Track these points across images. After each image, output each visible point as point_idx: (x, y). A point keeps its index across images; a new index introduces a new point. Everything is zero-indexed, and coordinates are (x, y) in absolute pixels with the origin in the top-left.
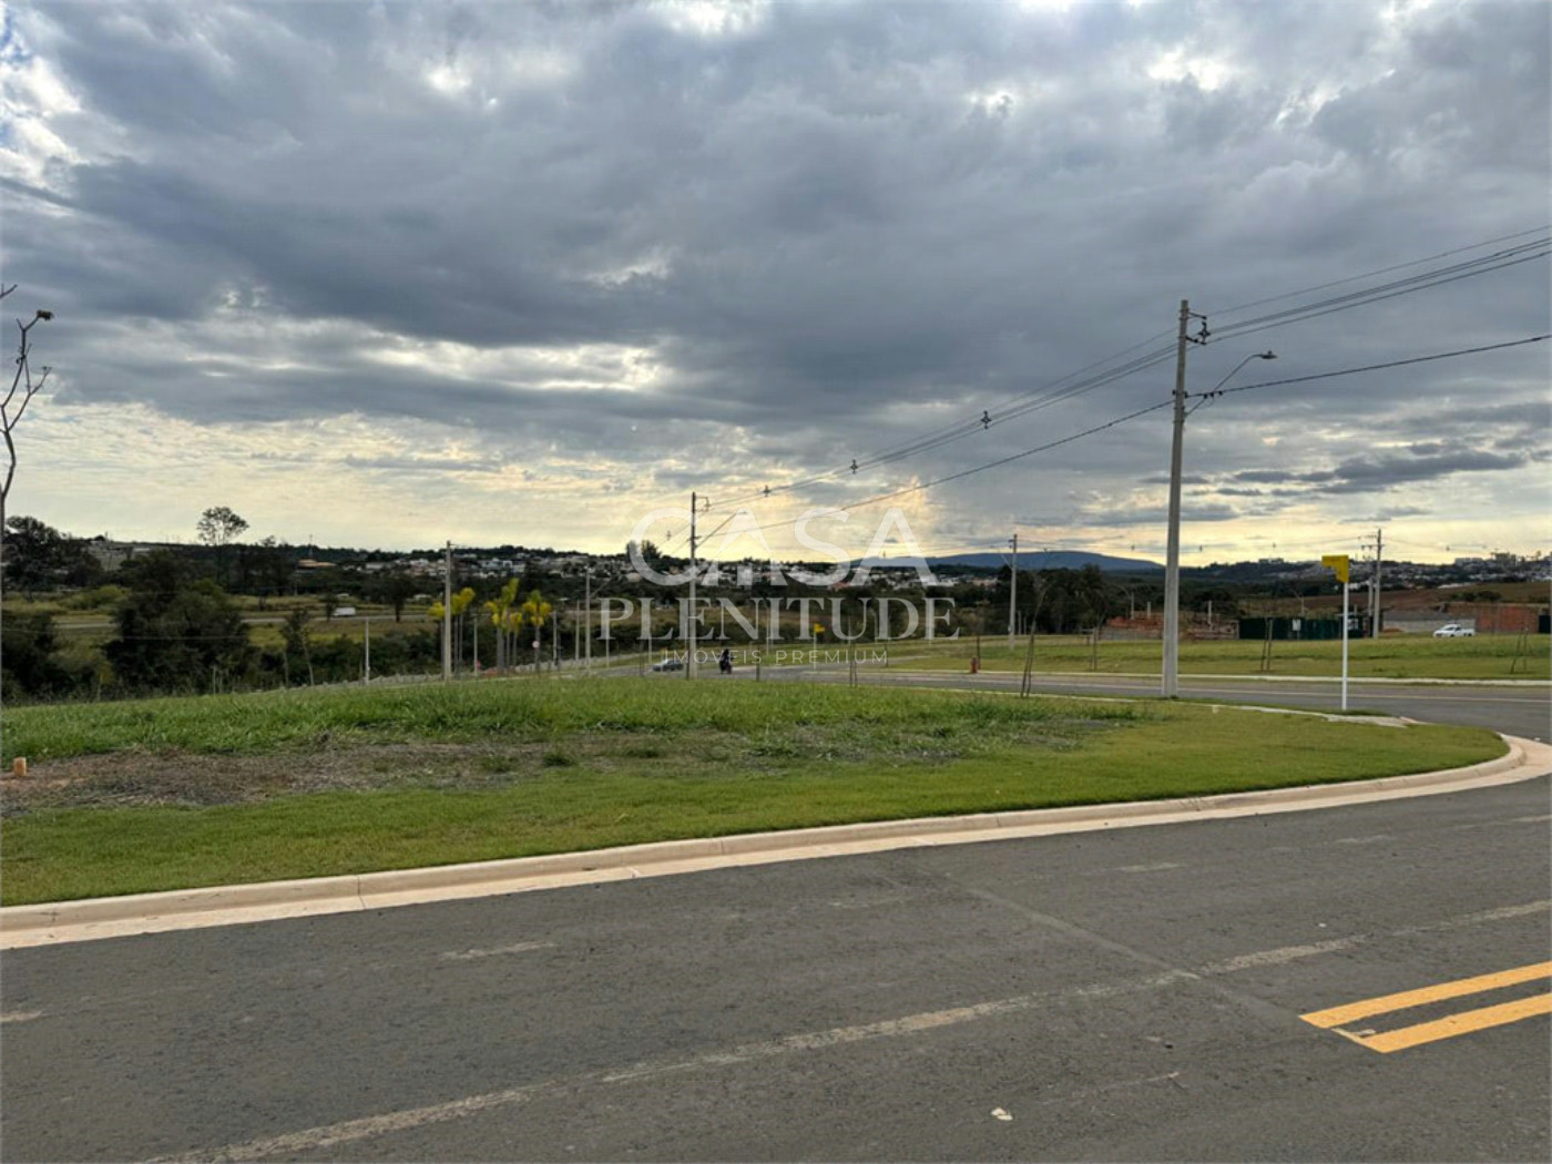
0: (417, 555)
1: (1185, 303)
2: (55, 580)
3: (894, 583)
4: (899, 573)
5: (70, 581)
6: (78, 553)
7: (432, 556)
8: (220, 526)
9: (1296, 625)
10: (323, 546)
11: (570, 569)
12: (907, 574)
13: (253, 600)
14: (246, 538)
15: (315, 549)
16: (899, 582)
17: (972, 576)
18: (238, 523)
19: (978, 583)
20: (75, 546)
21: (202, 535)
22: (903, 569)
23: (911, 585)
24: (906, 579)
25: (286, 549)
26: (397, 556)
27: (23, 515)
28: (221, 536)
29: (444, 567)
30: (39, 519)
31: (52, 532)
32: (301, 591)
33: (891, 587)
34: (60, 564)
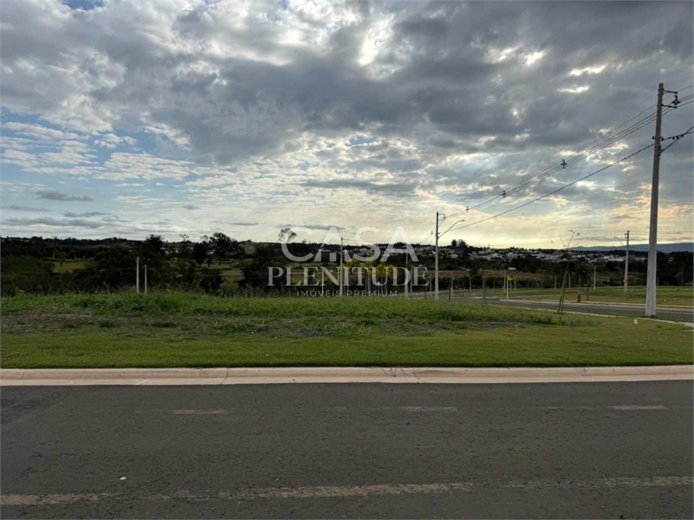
2: (231, 257)
3: (589, 259)
4: (592, 254)
5: (235, 257)
6: (237, 246)
11: (425, 252)
12: (597, 255)
13: (298, 265)
16: (592, 258)
17: (634, 256)
19: (637, 259)
21: (280, 239)
22: (595, 252)
23: (598, 260)
24: (596, 257)
27: (219, 232)
30: (224, 233)
31: (228, 239)
33: (587, 261)
34: (231, 251)
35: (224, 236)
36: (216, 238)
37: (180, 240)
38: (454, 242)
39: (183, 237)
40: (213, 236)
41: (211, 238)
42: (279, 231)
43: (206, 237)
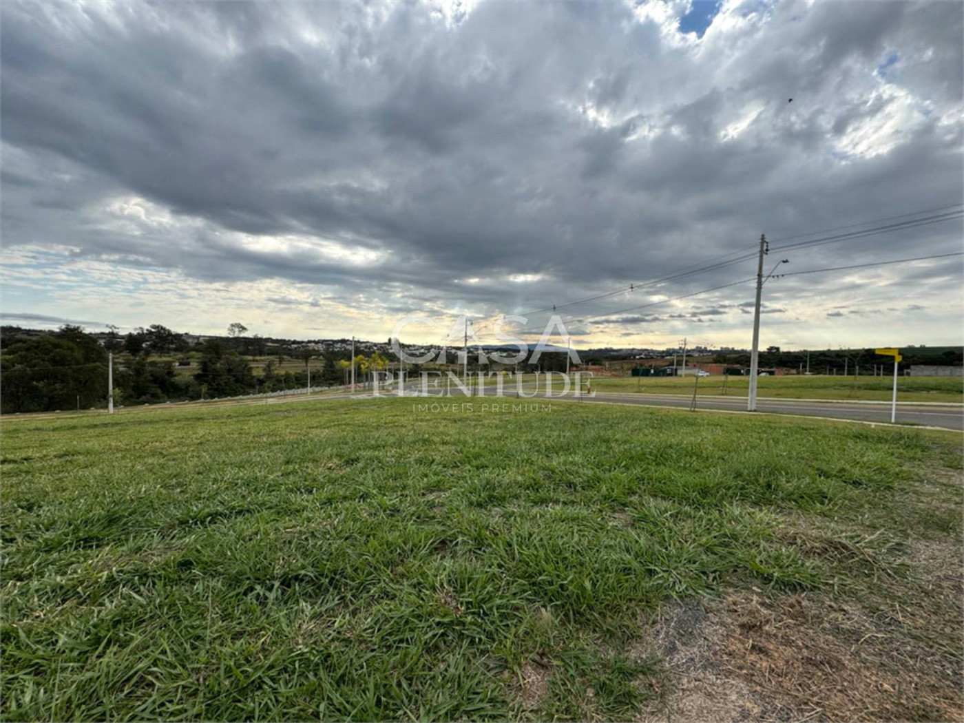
0: (310, 342)
1: (763, 236)
2: (170, 349)
5: (176, 350)
6: (179, 339)
7: (316, 342)
8: (236, 330)
9: (652, 371)
10: (274, 338)
13: (250, 358)
14: (247, 335)
15: (271, 339)
18: (244, 329)
20: (178, 336)
21: (229, 333)
25: (261, 339)
26: (302, 342)
27: (157, 324)
28: (237, 334)
29: (321, 347)
30: (164, 326)
31: (169, 331)
32: (269, 354)
34: (172, 343)
35: (162, 328)
36: (153, 330)
37: (107, 331)
38: (390, 340)
39: (111, 328)
40: (149, 328)
41: (147, 330)
42: (228, 326)
43: (141, 328)
